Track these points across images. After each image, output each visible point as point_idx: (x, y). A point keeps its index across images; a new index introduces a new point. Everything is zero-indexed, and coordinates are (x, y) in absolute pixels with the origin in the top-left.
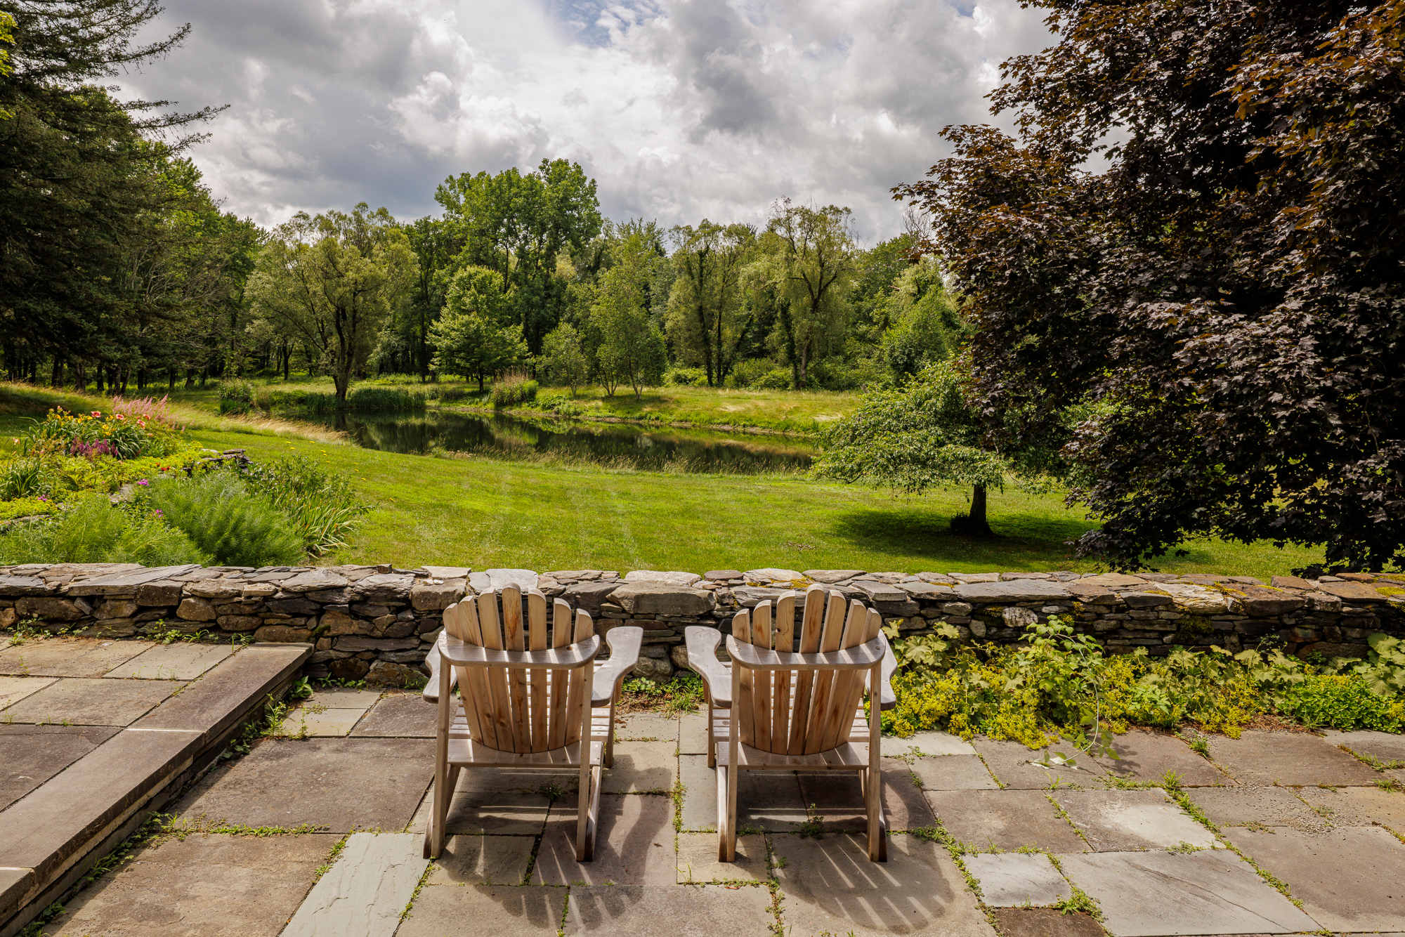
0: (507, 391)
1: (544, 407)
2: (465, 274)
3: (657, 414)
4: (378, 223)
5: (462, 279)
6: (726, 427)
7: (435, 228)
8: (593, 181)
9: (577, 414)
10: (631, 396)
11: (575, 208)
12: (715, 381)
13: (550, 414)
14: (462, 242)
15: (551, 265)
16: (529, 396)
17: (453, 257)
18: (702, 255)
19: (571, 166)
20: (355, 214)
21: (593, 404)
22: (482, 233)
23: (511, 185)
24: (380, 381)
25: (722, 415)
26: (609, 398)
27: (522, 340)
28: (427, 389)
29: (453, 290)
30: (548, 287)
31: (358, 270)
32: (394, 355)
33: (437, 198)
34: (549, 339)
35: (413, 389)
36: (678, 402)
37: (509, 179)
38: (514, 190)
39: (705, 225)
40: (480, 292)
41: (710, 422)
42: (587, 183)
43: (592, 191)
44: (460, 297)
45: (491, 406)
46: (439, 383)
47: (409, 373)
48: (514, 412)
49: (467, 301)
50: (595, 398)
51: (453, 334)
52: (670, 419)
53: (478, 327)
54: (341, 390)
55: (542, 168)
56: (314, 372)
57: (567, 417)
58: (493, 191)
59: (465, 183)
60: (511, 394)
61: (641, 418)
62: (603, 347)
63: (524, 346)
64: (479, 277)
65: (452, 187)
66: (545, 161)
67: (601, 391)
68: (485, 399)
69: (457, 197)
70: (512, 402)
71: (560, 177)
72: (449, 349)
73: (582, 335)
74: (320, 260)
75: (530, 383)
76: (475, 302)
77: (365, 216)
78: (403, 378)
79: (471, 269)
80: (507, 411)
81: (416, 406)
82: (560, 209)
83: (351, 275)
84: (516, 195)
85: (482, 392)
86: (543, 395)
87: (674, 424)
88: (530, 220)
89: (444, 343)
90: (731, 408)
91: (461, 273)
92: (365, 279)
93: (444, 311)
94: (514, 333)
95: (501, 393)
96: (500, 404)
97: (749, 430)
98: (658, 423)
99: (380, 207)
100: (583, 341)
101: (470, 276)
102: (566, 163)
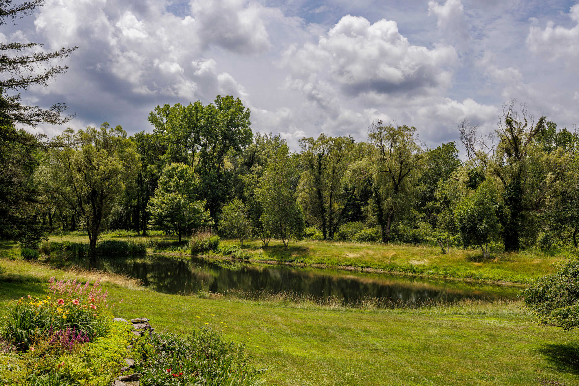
0: (199, 243)
1: (225, 253)
2: (170, 168)
3: (302, 259)
4: (115, 135)
5: (168, 171)
6: (349, 268)
7: (148, 139)
8: (248, 110)
9: (247, 258)
10: (281, 247)
11: (237, 126)
13: (229, 258)
14: (165, 148)
15: (221, 162)
16: (214, 246)
17: (160, 157)
18: (320, 156)
19: (235, 100)
20: (102, 129)
21: (258, 251)
22: (178, 142)
23: (197, 112)
24: (113, 234)
25: (346, 260)
26: (265, 247)
27: (206, 210)
28: (144, 240)
29: (163, 179)
30: (220, 176)
31: (106, 165)
32: (121, 217)
33: (149, 120)
34: (226, 208)
35: (137, 241)
36: (315, 251)
37: (196, 108)
38: (200, 115)
39: (322, 138)
40: (180, 179)
41: (338, 264)
42: (244, 111)
43: (247, 116)
44: (166, 182)
45: (189, 252)
46: (149, 236)
48: (205, 256)
49: (172, 184)
50: (256, 248)
51: (163, 205)
52: (311, 261)
53: (180, 201)
54: (93, 240)
55: (216, 101)
57: (241, 259)
58: (186, 116)
59: (167, 111)
60: (202, 245)
61: (291, 261)
62: (263, 215)
63: (207, 214)
64: (179, 169)
65: (159, 113)
66: (218, 97)
67: (259, 243)
68: (185, 248)
69: (162, 119)
70: (203, 250)
71: (228, 108)
72: (160, 215)
73: (249, 207)
74: (82, 159)
75: (215, 238)
76: (177, 185)
77: (108, 131)
78: (124, 232)
79: (174, 165)
80: (199, 256)
81: (140, 252)
82: (228, 127)
83: (102, 167)
84: (201, 118)
85: (181, 244)
86: (223, 244)
87: (314, 265)
88: (209, 134)
89: (156, 211)
90: (351, 255)
91: (168, 167)
92: (110, 171)
93: (157, 191)
94: (200, 205)
95: (196, 244)
96: (195, 251)
97: (366, 270)
98: (303, 264)
99: (117, 125)
100: (249, 211)
101: (174, 169)
102: (232, 98)
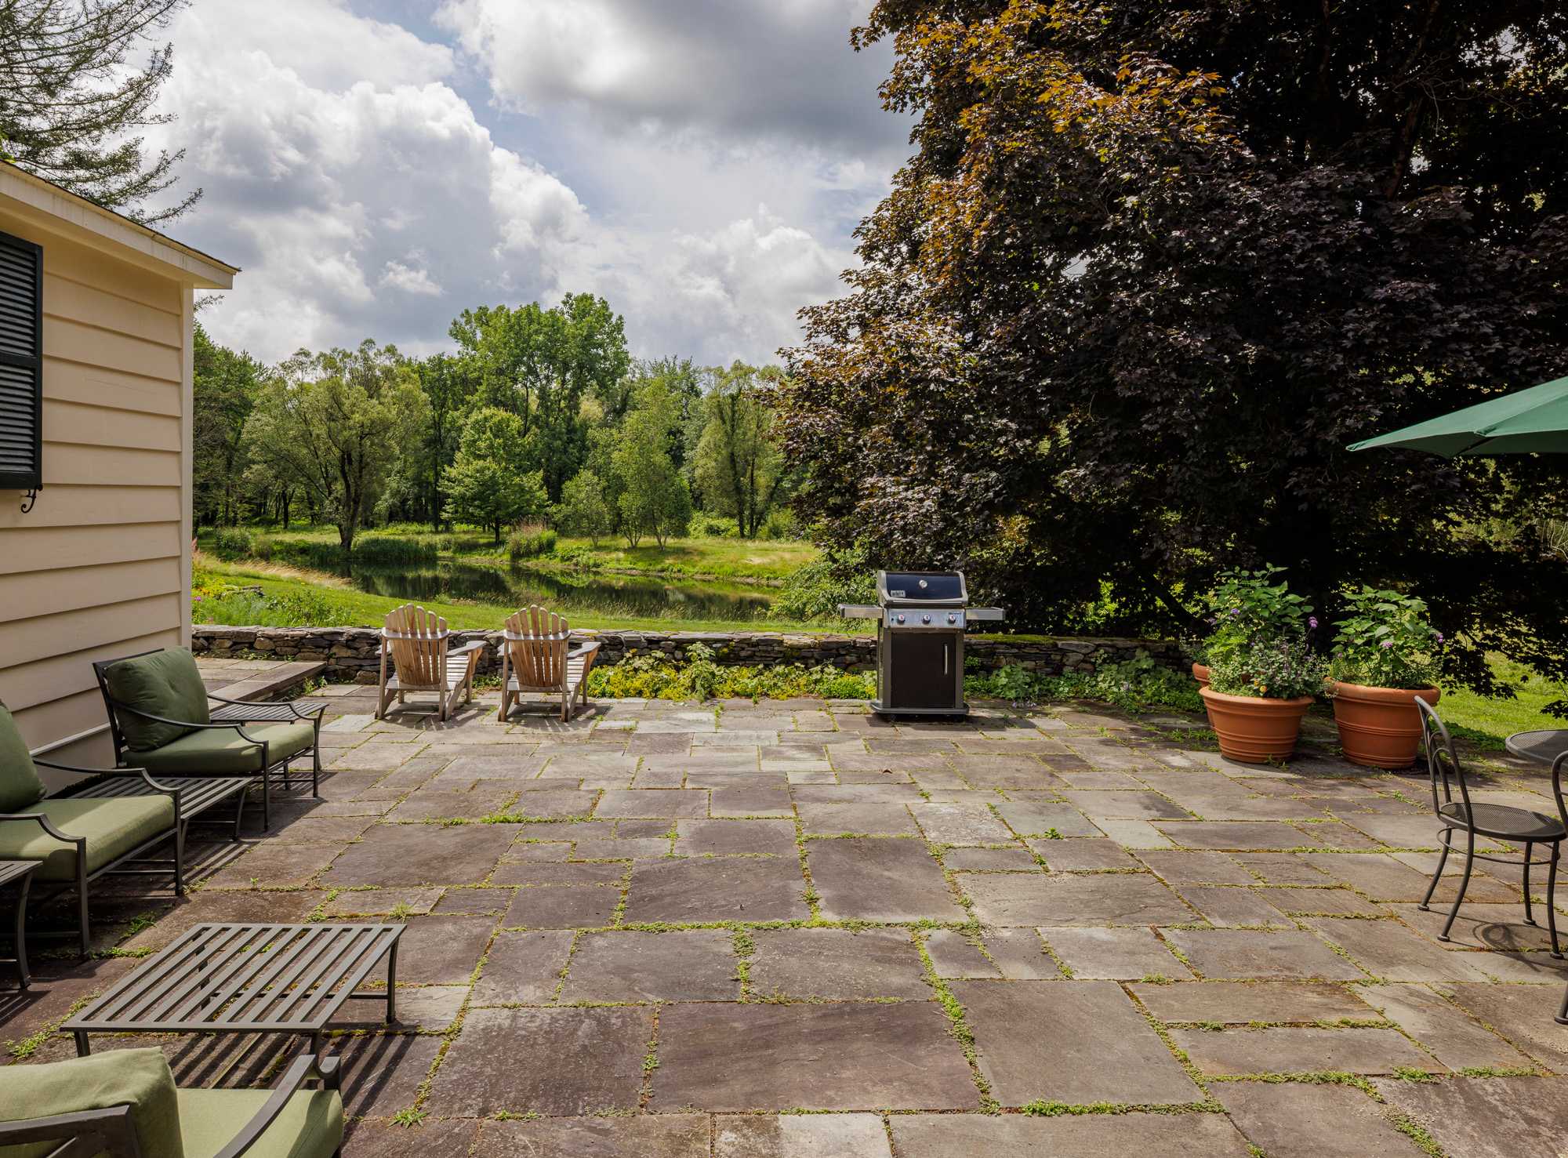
0: (524, 542)
1: (563, 559)
2: (481, 417)
3: (680, 566)
4: (386, 362)
5: (477, 422)
6: (749, 580)
7: (450, 366)
8: (621, 318)
9: (596, 565)
10: (654, 548)
11: (601, 346)
12: (746, 532)
13: (569, 566)
14: (478, 381)
15: (574, 407)
16: (548, 547)
17: (468, 398)
18: (733, 398)
19: (596, 300)
20: (361, 351)
21: (614, 555)
22: (500, 372)
23: (531, 322)
24: (390, 531)
25: (746, 567)
26: (633, 549)
27: (541, 488)
28: (439, 539)
29: (468, 434)
30: (571, 430)
31: (365, 411)
32: (404, 502)
33: (451, 334)
34: (569, 487)
35: (423, 540)
36: (702, 554)
37: (529, 314)
38: (535, 327)
39: (738, 367)
40: (496, 436)
41: (733, 574)
42: (614, 320)
43: (619, 328)
44: (475, 441)
45: (507, 557)
46: (453, 533)
47: (421, 522)
48: (531, 564)
49: (482, 445)
50: (617, 550)
51: (467, 480)
52: (693, 569)
53: (494, 473)
54: (347, 540)
55: (565, 303)
56: (318, 520)
57: (587, 569)
58: (511, 327)
59: (483, 318)
60: (528, 546)
61: (663, 570)
62: (625, 495)
63: (543, 494)
64: (496, 419)
65: (468, 322)
66: (569, 296)
67: (625, 542)
68: (500, 550)
69: (474, 332)
70: (529, 553)
71: (584, 314)
72: (463, 497)
73: (604, 483)
74: (325, 400)
75: (549, 534)
76: (491, 446)
77: (371, 354)
78: (415, 527)
79: (486, 412)
80: (523, 563)
81: (428, 557)
82: (583, 347)
83: (357, 417)
84: (537, 332)
85: (499, 543)
86: (563, 545)
87: (698, 577)
88: (551, 359)
89: (457, 490)
90: (757, 560)
91: (475, 416)
92: (373, 422)
93: (458, 456)
94: (533, 480)
95: (518, 545)
96: (516, 555)
97: (773, 582)
98: (680, 575)
99: (388, 344)
100: (604, 489)
101: (486, 419)
102: (592, 298)
